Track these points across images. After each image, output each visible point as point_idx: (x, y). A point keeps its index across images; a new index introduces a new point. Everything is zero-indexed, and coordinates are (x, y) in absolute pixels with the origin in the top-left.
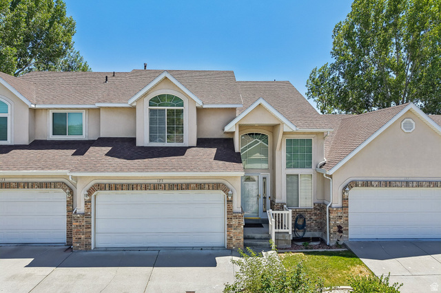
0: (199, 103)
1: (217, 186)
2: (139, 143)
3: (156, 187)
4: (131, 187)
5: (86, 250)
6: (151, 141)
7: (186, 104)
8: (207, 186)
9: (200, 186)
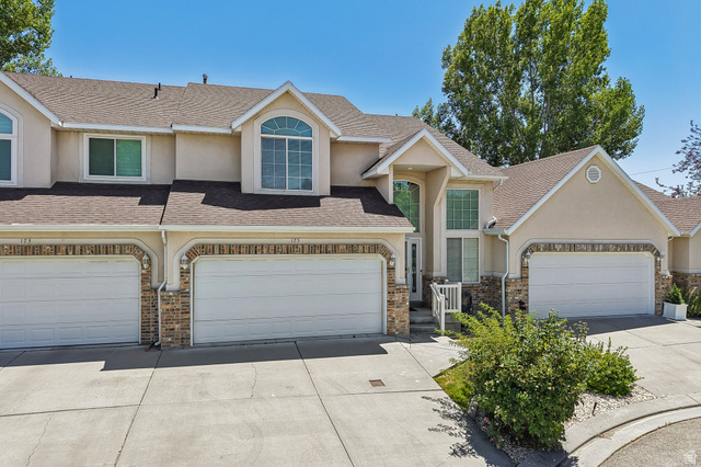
0: (337, 132)
1: (374, 248)
2: (245, 189)
3: (290, 249)
4: (254, 249)
5: (183, 347)
6: (263, 186)
7: (316, 132)
8: (361, 248)
9: (352, 249)
